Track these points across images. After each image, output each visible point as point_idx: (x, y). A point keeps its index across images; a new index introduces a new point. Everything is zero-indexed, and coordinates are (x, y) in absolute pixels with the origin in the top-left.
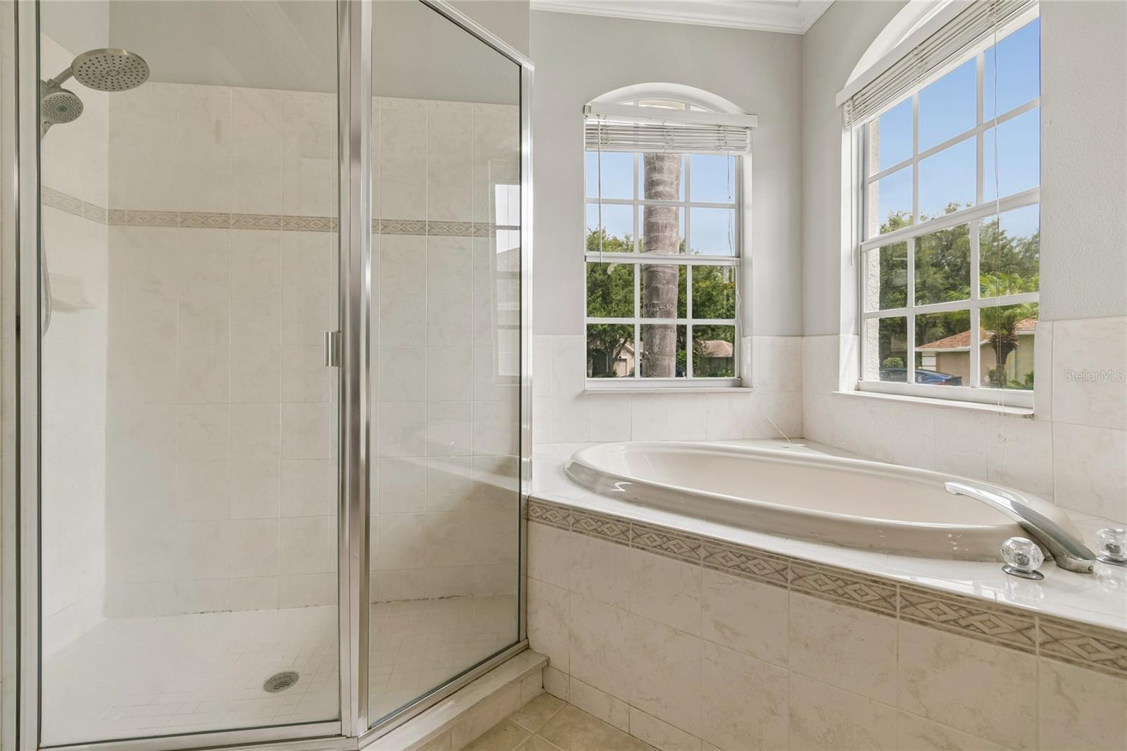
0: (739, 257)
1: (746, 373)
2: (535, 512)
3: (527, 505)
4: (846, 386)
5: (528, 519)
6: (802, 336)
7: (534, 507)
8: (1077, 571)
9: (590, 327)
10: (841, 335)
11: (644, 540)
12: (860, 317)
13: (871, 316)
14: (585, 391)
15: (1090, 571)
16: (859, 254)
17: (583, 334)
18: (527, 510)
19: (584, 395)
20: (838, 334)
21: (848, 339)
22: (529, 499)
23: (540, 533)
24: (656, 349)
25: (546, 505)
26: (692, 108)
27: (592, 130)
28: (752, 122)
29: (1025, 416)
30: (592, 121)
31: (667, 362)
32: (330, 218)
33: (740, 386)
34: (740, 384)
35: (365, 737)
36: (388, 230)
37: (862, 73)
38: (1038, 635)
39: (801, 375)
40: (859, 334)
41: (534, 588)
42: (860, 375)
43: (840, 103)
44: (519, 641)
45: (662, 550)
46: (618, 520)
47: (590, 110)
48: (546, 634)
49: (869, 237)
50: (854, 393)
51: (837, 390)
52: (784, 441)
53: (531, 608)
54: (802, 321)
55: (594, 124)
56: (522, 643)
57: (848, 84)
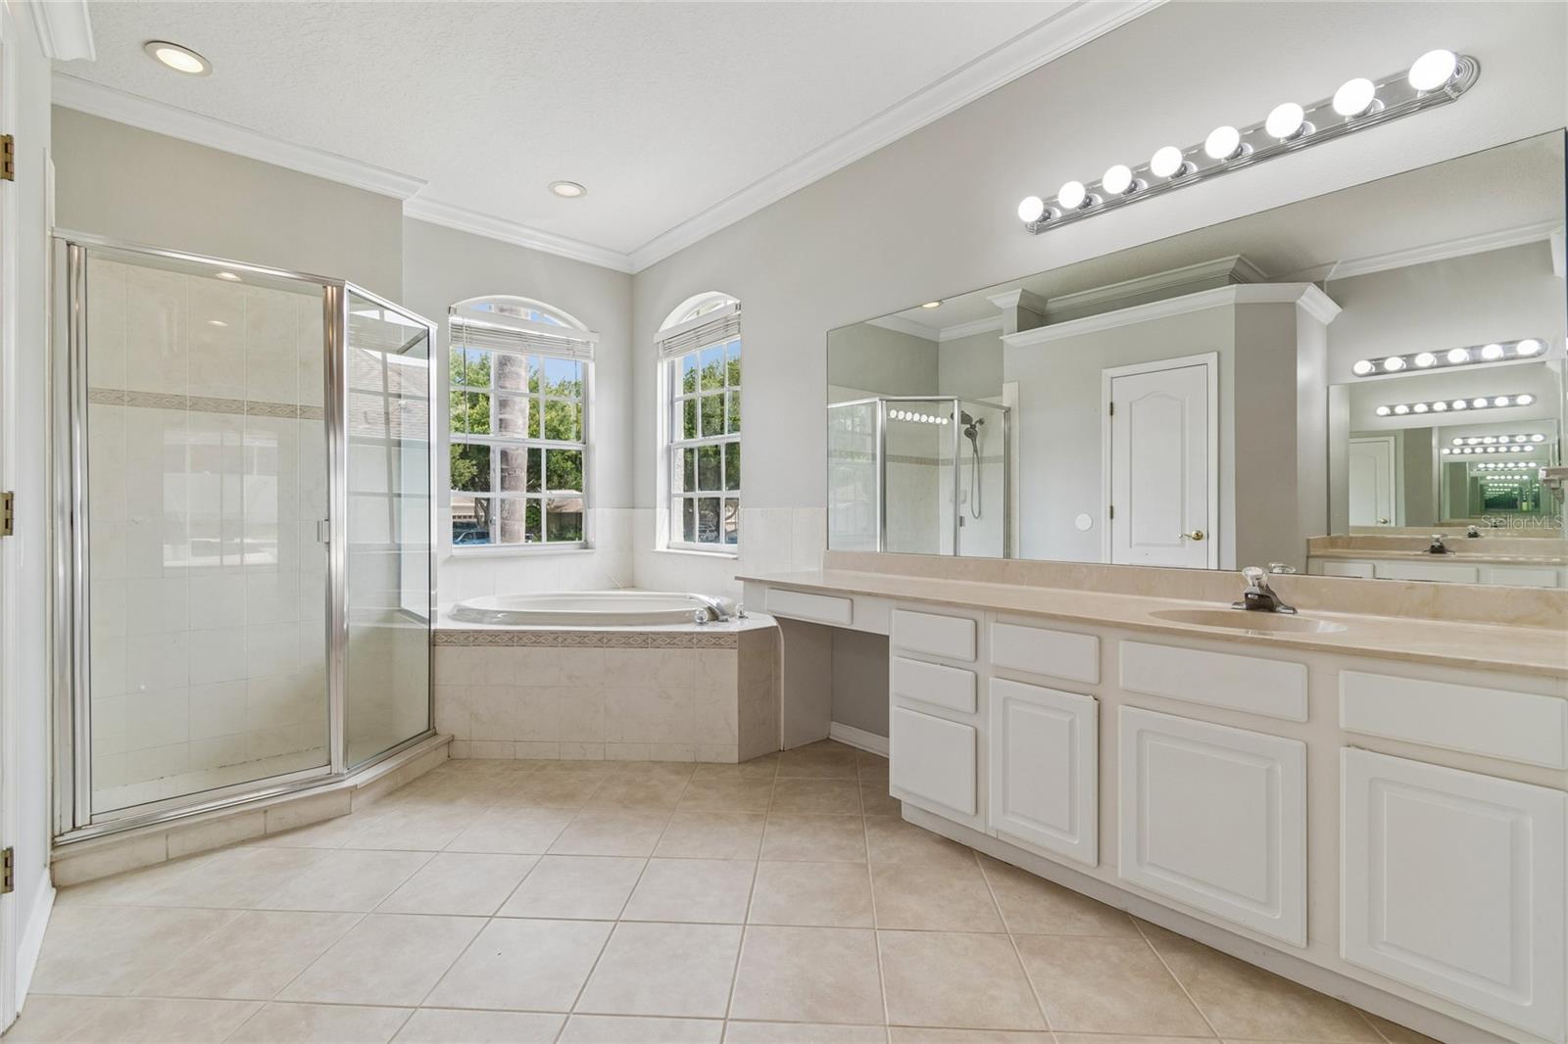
0: (585, 443)
1: (591, 539)
2: (440, 639)
3: (434, 636)
4: (661, 545)
5: (434, 645)
6: (633, 508)
7: (438, 636)
8: (723, 621)
10: (658, 509)
12: (670, 496)
13: (678, 496)
14: (452, 556)
15: (727, 620)
16: (669, 450)
18: (433, 639)
20: (655, 507)
21: (661, 512)
22: (435, 631)
23: (444, 653)
25: (449, 633)
26: (545, 316)
27: (458, 328)
28: (594, 338)
29: (732, 559)
30: (454, 319)
31: (516, 527)
32: (186, 396)
33: (586, 548)
34: (586, 546)
35: (347, 773)
36: (255, 411)
37: (670, 326)
38: (695, 641)
39: (632, 539)
40: (669, 508)
41: (441, 692)
42: (670, 537)
43: (655, 342)
44: (429, 730)
45: (536, 643)
46: (507, 632)
47: (455, 310)
48: (449, 720)
49: (676, 439)
50: (665, 550)
51: (655, 548)
52: (618, 588)
53: (438, 706)
54: (633, 497)
55: (461, 323)
56: (431, 731)
57: (660, 331)
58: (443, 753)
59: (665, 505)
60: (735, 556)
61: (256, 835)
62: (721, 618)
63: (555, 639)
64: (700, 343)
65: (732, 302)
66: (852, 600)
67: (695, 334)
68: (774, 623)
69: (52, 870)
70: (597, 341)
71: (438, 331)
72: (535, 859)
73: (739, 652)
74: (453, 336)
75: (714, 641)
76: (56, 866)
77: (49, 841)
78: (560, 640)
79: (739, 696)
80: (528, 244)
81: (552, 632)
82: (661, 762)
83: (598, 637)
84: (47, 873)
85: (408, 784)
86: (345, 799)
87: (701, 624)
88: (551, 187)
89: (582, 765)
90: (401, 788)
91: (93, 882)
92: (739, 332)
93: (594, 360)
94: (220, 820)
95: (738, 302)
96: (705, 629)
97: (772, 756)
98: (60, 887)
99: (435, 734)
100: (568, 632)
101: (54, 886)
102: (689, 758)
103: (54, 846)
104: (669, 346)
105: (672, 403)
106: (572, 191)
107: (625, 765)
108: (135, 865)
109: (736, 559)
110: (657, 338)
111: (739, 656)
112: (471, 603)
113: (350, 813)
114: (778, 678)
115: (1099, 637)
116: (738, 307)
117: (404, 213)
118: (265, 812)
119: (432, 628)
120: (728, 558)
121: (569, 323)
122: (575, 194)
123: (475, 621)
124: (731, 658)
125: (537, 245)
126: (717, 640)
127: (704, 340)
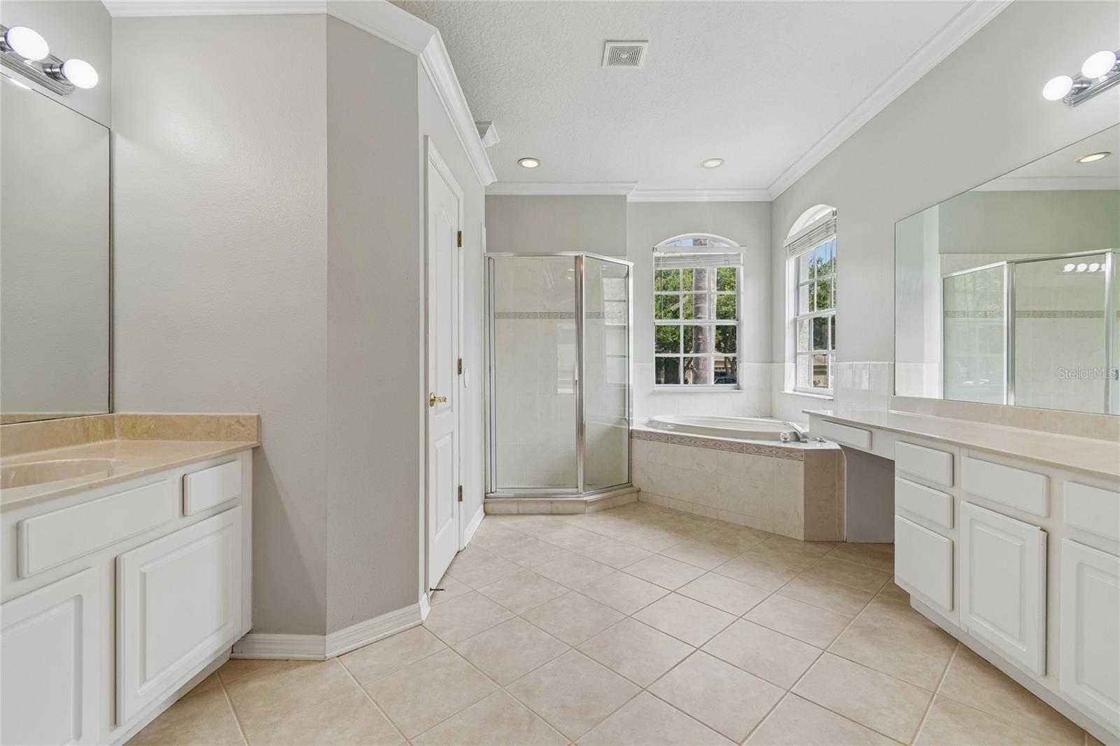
0: (738, 320)
1: (741, 384)
2: (635, 434)
3: (632, 433)
4: (789, 389)
5: (632, 438)
6: (772, 362)
7: (634, 433)
8: (803, 442)
9: (656, 358)
10: (786, 363)
11: (674, 440)
12: (795, 354)
14: (654, 391)
15: (806, 442)
16: (795, 322)
17: (653, 362)
18: (631, 434)
19: (654, 393)
20: (784, 362)
21: (790, 365)
22: (632, 430)
23: (636, 442)
24: (701, 367)
25: (640, 432)
27: (658, 259)
28: (743, 251)
29: (830, 400)
30: (656, 254)
33: (738, 389)
34: (738, 388)
35: (584, 494)
37: (792, 234)
38: (774, 452)
39: (771, 384)
40: (796, 362)
41: (635, 463)
42: (796, 384)
43: (784, 246)
44: (628, 483)
45: (680, 443)
46: (666, 434)
47: (656, 250)
48: (639, 480)
49: (801, 313)
50: (792, 392)
51: (784, 390)
52: (757, 417)
53: (634, 470)
54: (771, 355)
55: (659, 256)
56: (630, 483)
57: (788, 237)
58: (634, 497)
59: (792, 360)
60: (831, 398)
61: (548, 512)
62: (802, 440)
63: (690, 441)
64: (812, 244)
65: (830, 210)
66: (871, 432)
67: (809, 237)
68: (839, 448)
69: (484, 506)
70: (745, 252)
71: (633, 267)
72: (650, 554)
73: (805, 463)
74: (655, 264)
75: (787, 454)
76: (486, 505)
77: (484, 497)
78: (693, 442)
79: (805, 495)
80: (698, 199)
81: (689, 437)
82: (751, 528)
83: (714, 442)
84: (482, 506)
85: (615, 508)
86: (583, 506)
87: (785, 442)
88: (703, 165)
89: (703, 519)
90: (608, 508)
91: (495, 515)
92: (835, 231)
93: (743, 265)
94: (536, 502)
95: (835, 209)
96: (788, 445)
97: (836, 543)
98: (486, 514)
99: (632, 486)
100: (697, 438)
101: (485, 512)
102: (770, 529)
103: (486, 497)
104: (793, 248)
105: (798, 287)
106: (716, 163)
107: (727, 524)
108: (509, 512)
109: (832, 400)
110: (786, 243)
111: (805, 467)
112: (657, 418)
113: (585, 513)
114: (841, 488)
115: (1048, 477)
116: (834, 213)
117: (628, 201)
118: (552, 503)
119: (630, 428)
120: (825, 399)
121: (726, 243)
122: (716, 165)
123: (656, 428)
124: (799, 467)
125: (706, 199)
126: (790, 453)
127: (814, 240)
